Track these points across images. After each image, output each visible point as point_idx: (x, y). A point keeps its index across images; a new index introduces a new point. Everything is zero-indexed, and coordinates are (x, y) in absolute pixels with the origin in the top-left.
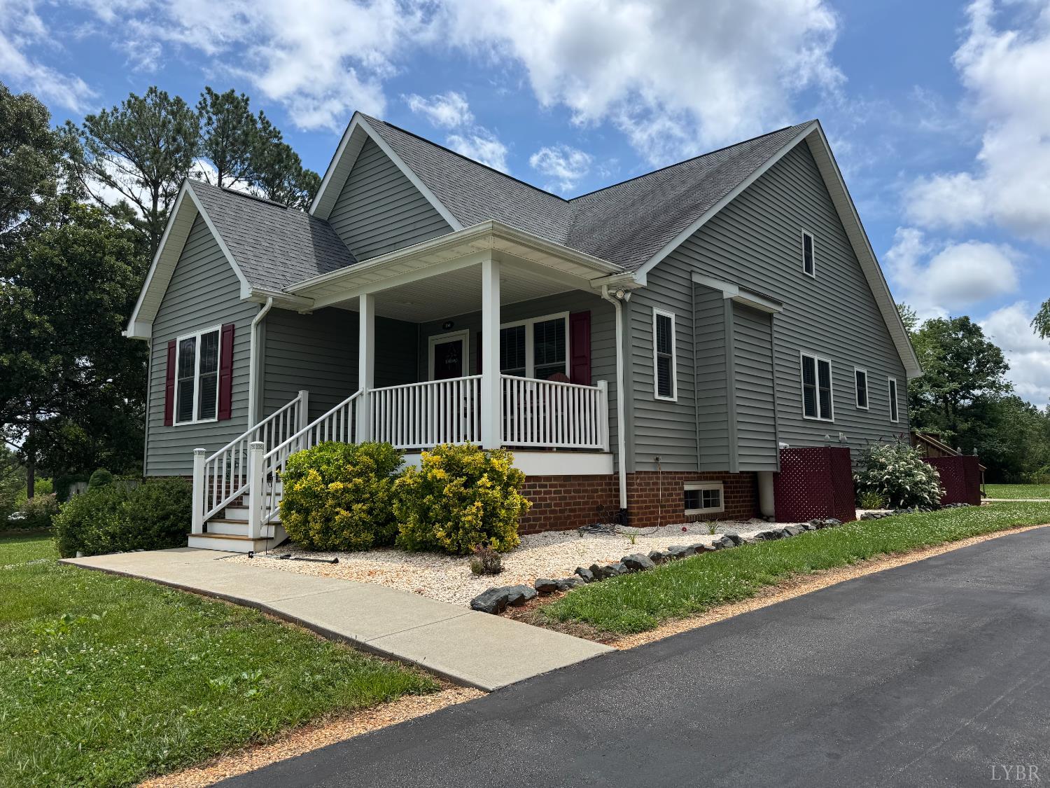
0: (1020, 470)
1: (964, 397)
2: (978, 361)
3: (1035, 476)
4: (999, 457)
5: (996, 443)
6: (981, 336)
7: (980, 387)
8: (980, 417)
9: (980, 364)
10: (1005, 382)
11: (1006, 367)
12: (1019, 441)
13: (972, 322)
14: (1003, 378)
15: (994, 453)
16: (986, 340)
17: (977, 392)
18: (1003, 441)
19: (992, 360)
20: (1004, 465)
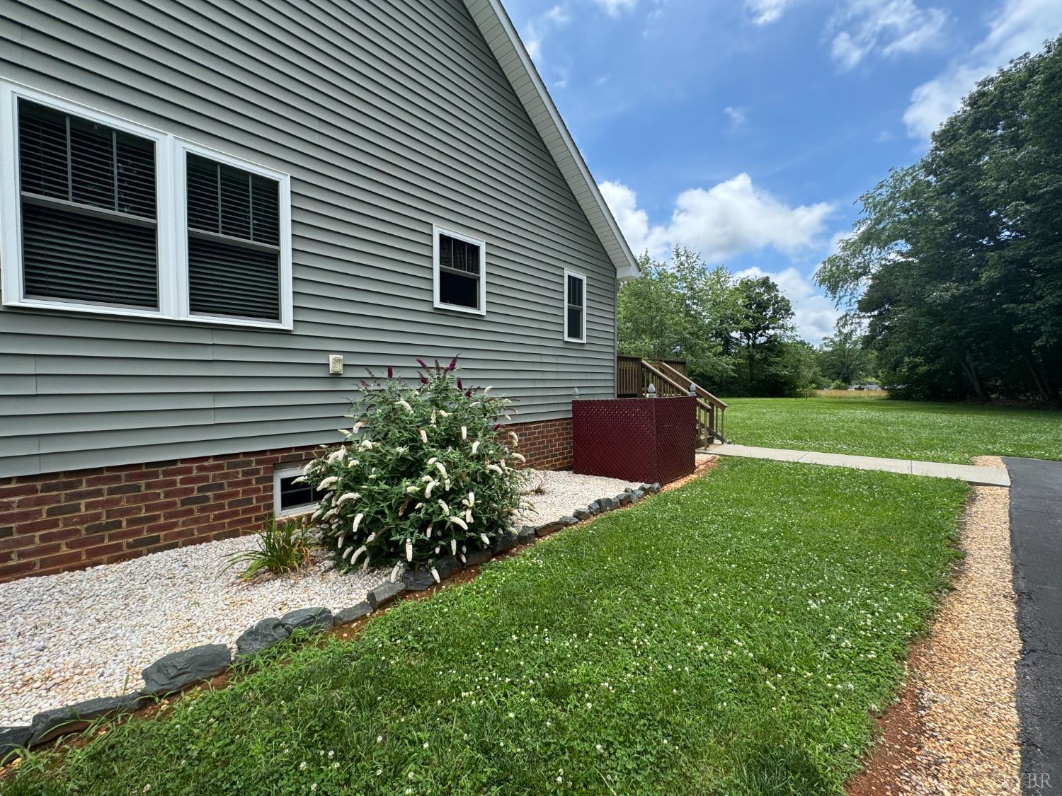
0: (796, 387)
1: (761, 335)
2: (774, 309)
3: (807, 391)
4: (782, 378)
5: (779, 368)
6: (777, 291)
7: (773, 328)
8: (769, 349)
9: (775, 312)
10: (791, 325)
11: (793, 314)
12: (796, 368)
13: (771, 281)
14: (789, 322)
15: (777, 375)
16: (780, 295)
17: (771, 332)
18: (785, 367)
19: (784, 308)
20: (785, 383)
